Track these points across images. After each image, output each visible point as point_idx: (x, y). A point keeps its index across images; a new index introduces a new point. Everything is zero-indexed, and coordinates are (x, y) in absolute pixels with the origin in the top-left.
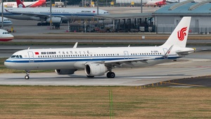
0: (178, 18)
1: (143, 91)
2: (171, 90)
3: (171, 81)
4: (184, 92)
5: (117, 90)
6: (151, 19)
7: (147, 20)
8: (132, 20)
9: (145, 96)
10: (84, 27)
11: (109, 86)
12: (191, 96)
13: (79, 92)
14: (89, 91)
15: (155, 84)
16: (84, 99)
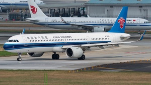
0: (108, 8)
1: (76, 75)
2: (102, 74)
3: (102, 66)
4: (113, 76)
5: (52, 74)
6: (83, 9)
7: (80, 9)
8: (67, 10)
9: (78, 79)
10: (22, 16)
11: (45, 70)
12: (119, 80)
13: (17, 75)
14: (26, 74)
15: (87, 69)
16: (22, 82)
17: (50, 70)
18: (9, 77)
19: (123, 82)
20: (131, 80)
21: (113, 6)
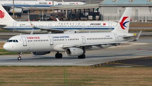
0: (121, 8)
1: (92, 70)
2: (116, 69)
3: (116, 62)
4: (126, 71)
5: (70, 69)
6: (98, 10)
7: (95, 10)
9: (94, 74)
10: (41, 16)
11: (64, 66)
12: (132, 74)
13: (38, 71)
14: (46, 70)
15: (102, 64)
16: (43, 77)
17: (69, 66)
18: (31, 73)
19: (135, 76)
20: (142, 74)
21: (124, 7)
